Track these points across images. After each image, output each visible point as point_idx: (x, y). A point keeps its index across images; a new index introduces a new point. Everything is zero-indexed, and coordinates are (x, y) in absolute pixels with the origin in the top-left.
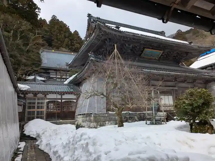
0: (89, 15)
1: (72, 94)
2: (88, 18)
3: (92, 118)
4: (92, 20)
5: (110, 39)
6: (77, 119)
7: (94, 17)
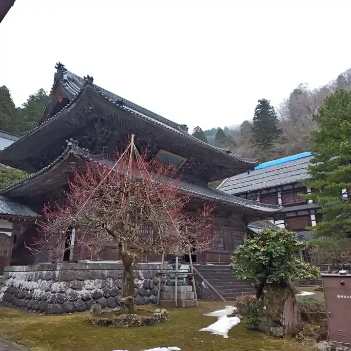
0: (60, 67)
1: (5, 218)
2: (56, 71)
3: (57, 273)
4: (65, 77)
5: (102, 120)
6: (10, 273)
7: (69, 72)
